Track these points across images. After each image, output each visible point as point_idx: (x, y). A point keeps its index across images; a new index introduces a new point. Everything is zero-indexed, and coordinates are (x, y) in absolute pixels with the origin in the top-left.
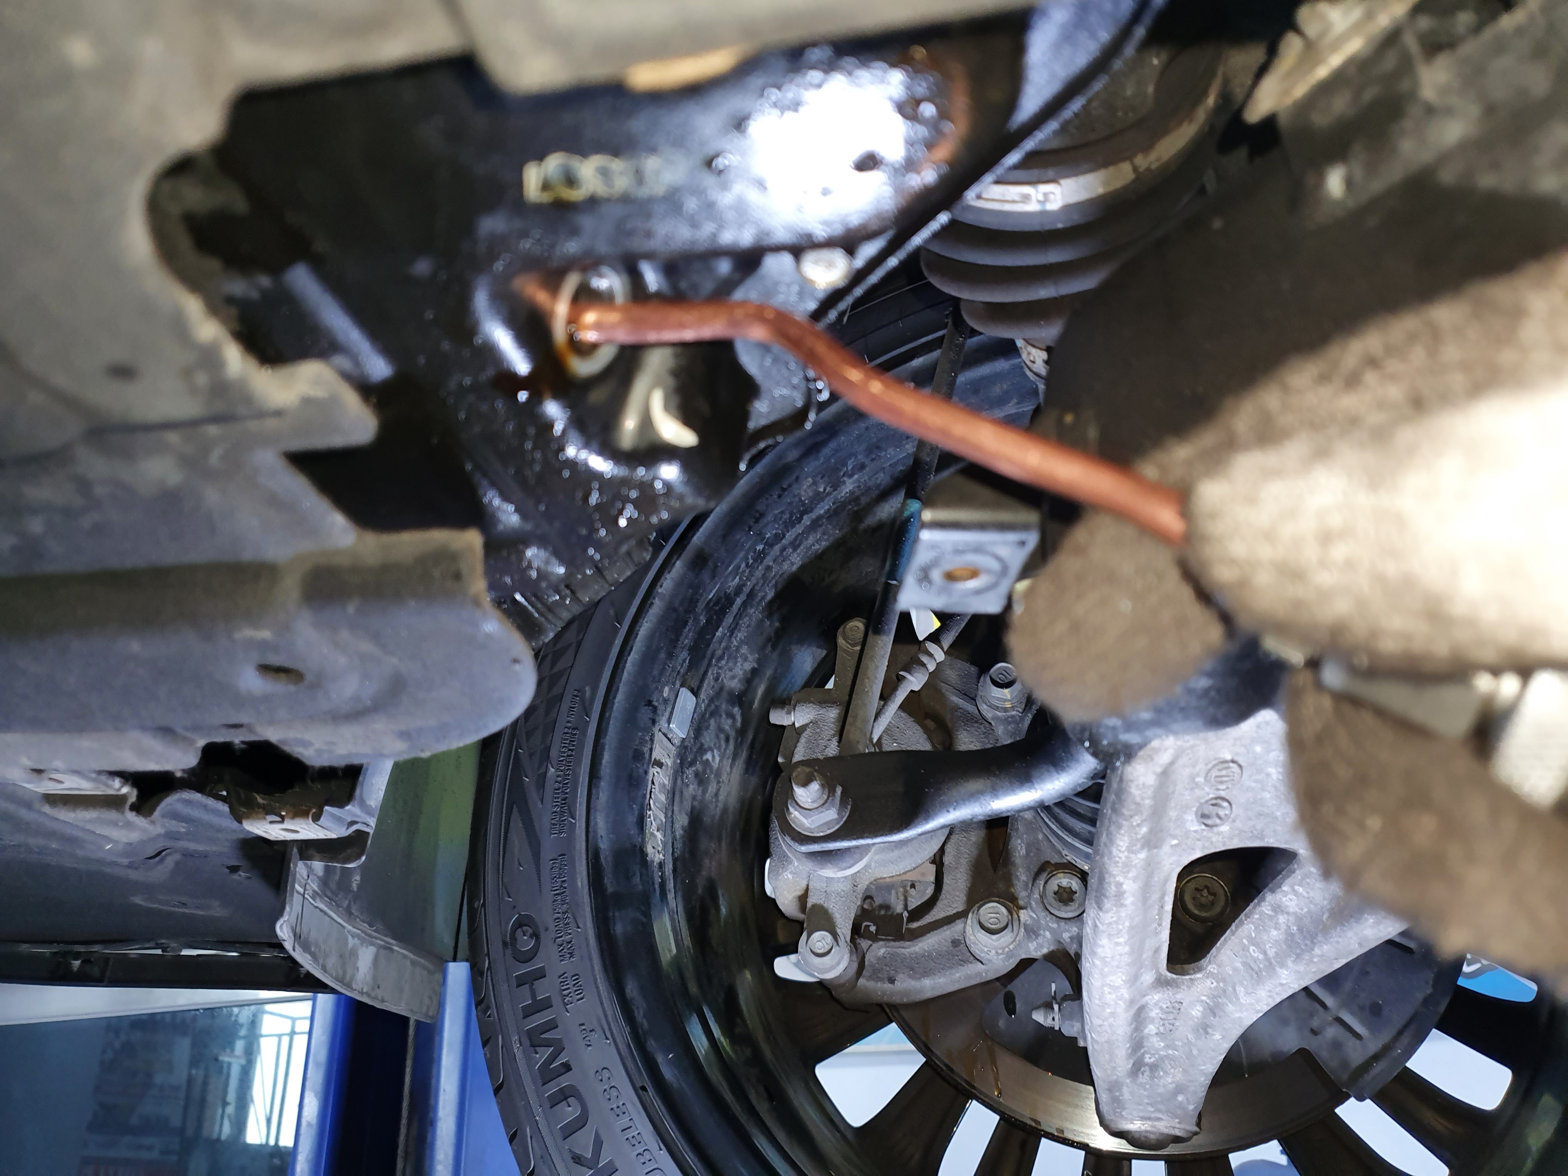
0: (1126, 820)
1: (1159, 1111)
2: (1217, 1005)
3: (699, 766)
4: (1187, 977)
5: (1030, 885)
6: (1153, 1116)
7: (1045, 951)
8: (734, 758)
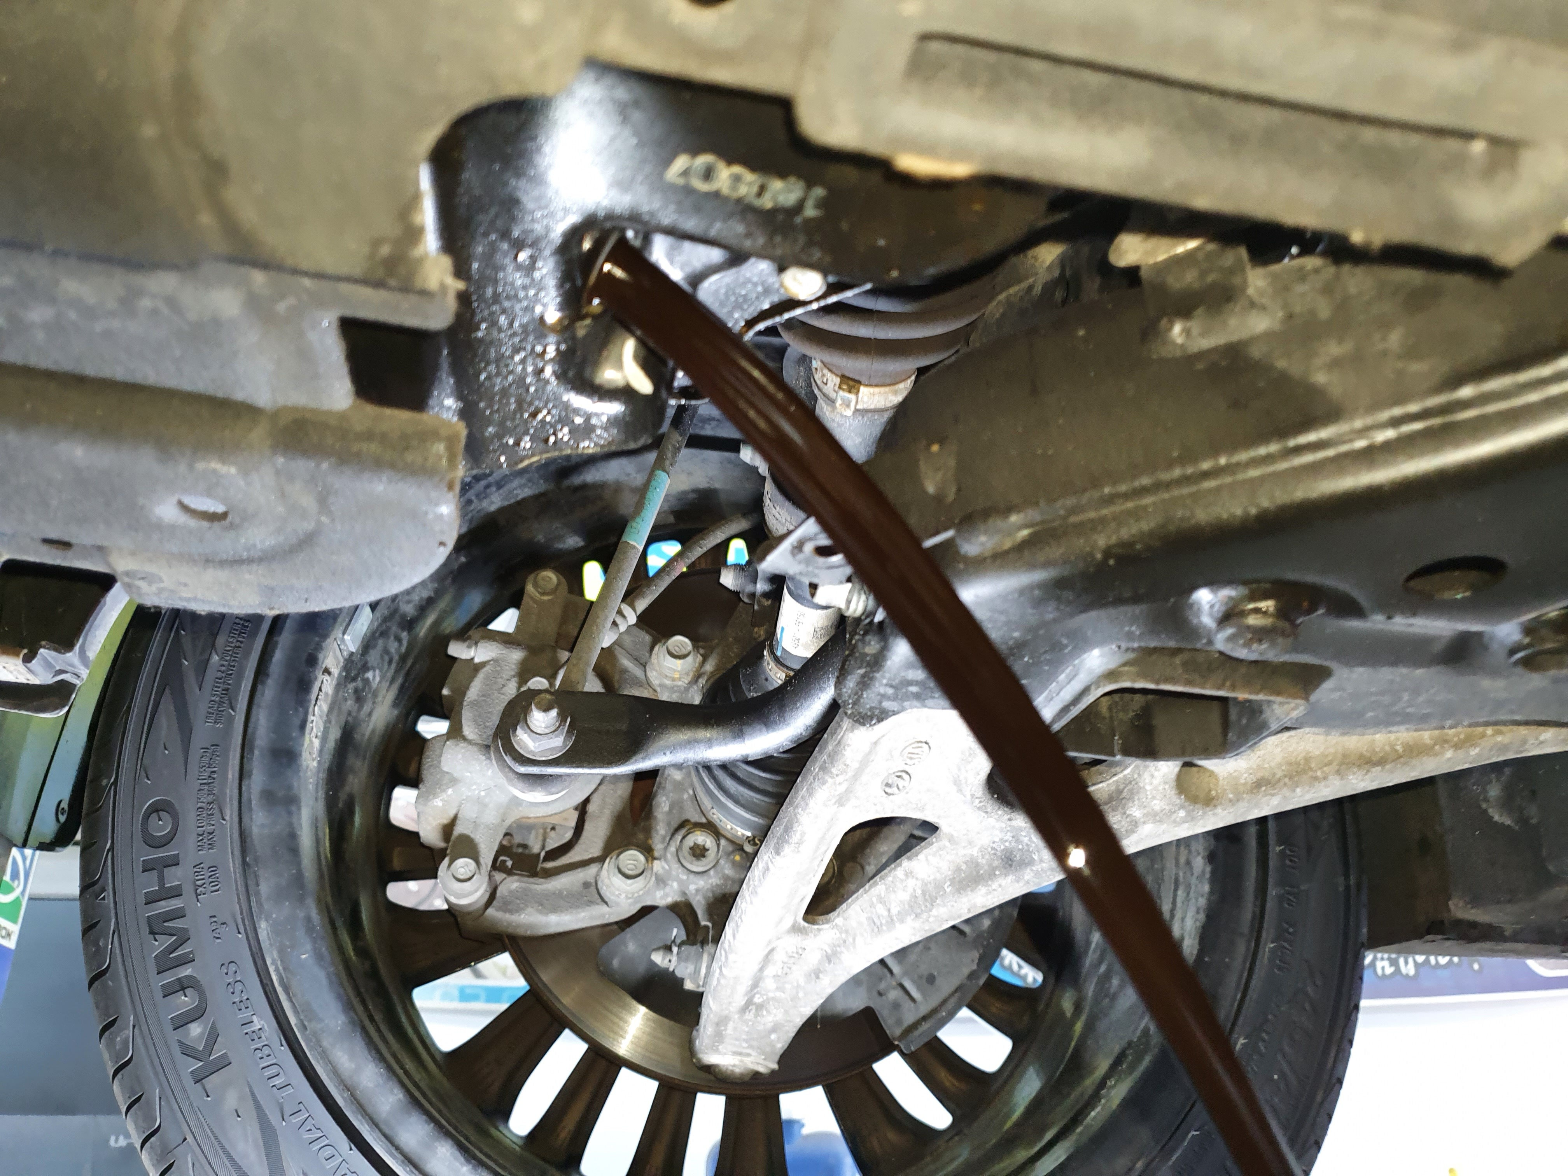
0: (832, 778)
1: (751, 1047)
2: (835, 953)
3: (359, 683)
4: (816, 927)
5: (668, 839)
6: (744, 1051)
7: (669, 900)
8: (392, 681)
